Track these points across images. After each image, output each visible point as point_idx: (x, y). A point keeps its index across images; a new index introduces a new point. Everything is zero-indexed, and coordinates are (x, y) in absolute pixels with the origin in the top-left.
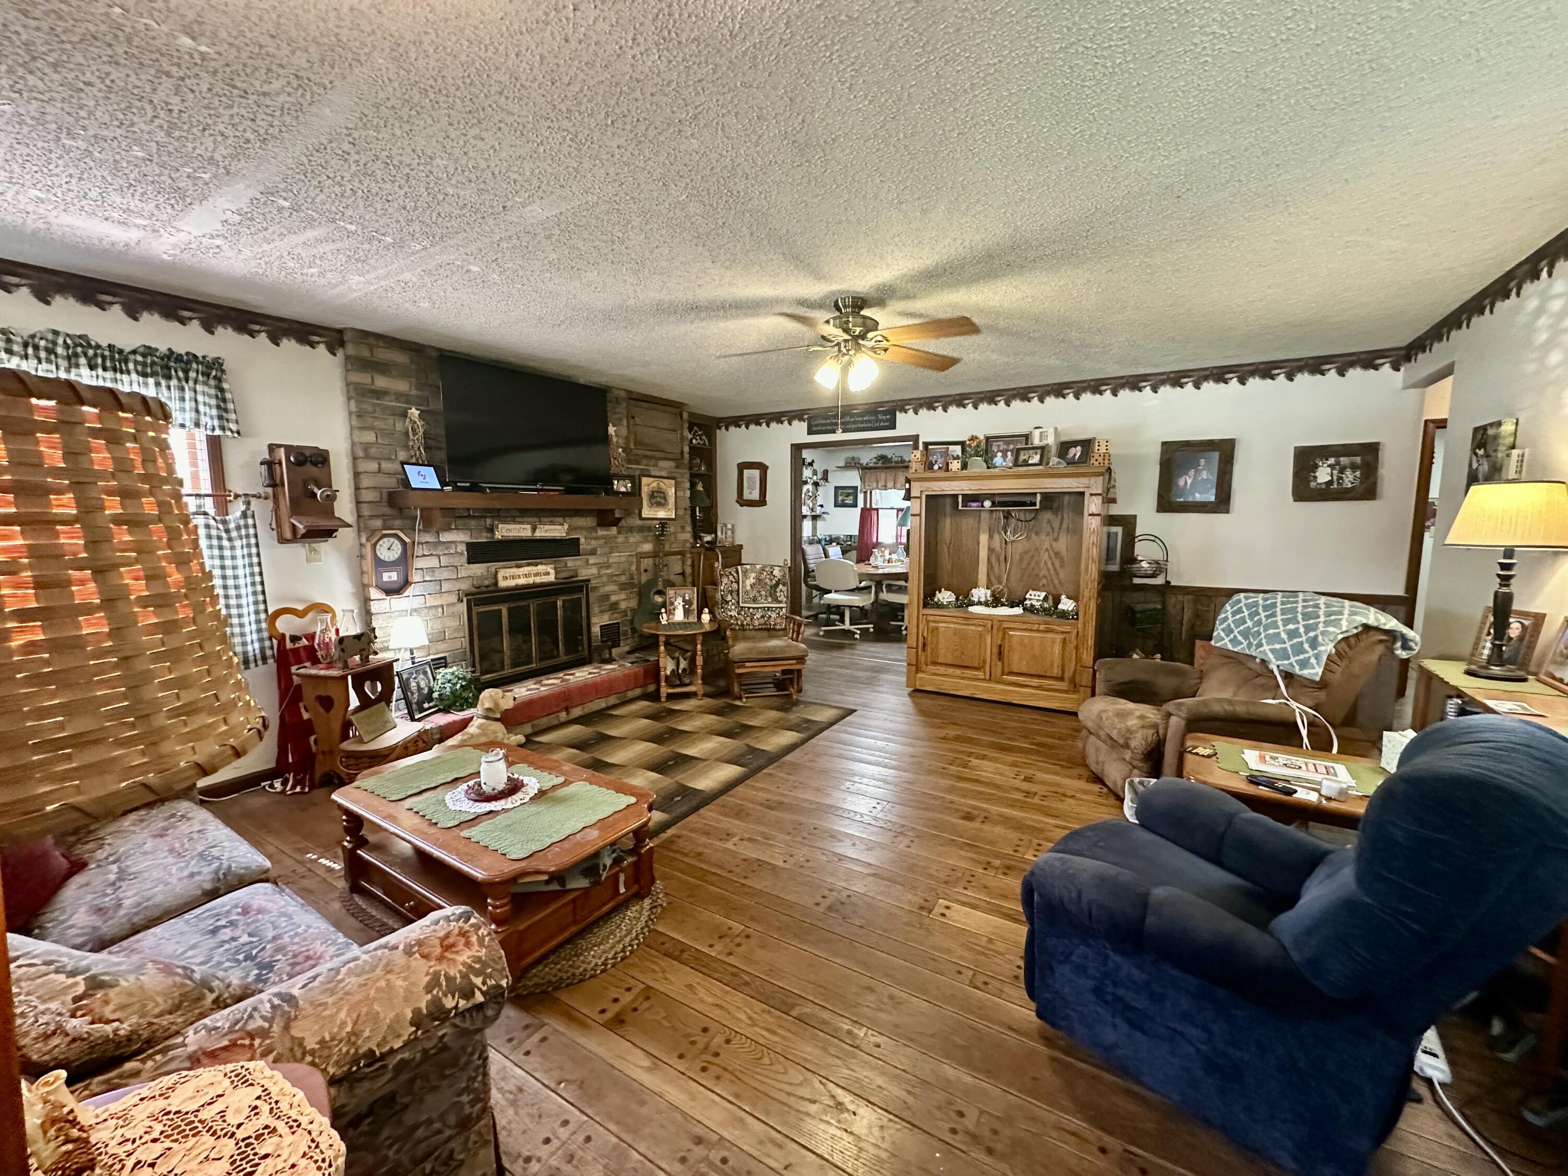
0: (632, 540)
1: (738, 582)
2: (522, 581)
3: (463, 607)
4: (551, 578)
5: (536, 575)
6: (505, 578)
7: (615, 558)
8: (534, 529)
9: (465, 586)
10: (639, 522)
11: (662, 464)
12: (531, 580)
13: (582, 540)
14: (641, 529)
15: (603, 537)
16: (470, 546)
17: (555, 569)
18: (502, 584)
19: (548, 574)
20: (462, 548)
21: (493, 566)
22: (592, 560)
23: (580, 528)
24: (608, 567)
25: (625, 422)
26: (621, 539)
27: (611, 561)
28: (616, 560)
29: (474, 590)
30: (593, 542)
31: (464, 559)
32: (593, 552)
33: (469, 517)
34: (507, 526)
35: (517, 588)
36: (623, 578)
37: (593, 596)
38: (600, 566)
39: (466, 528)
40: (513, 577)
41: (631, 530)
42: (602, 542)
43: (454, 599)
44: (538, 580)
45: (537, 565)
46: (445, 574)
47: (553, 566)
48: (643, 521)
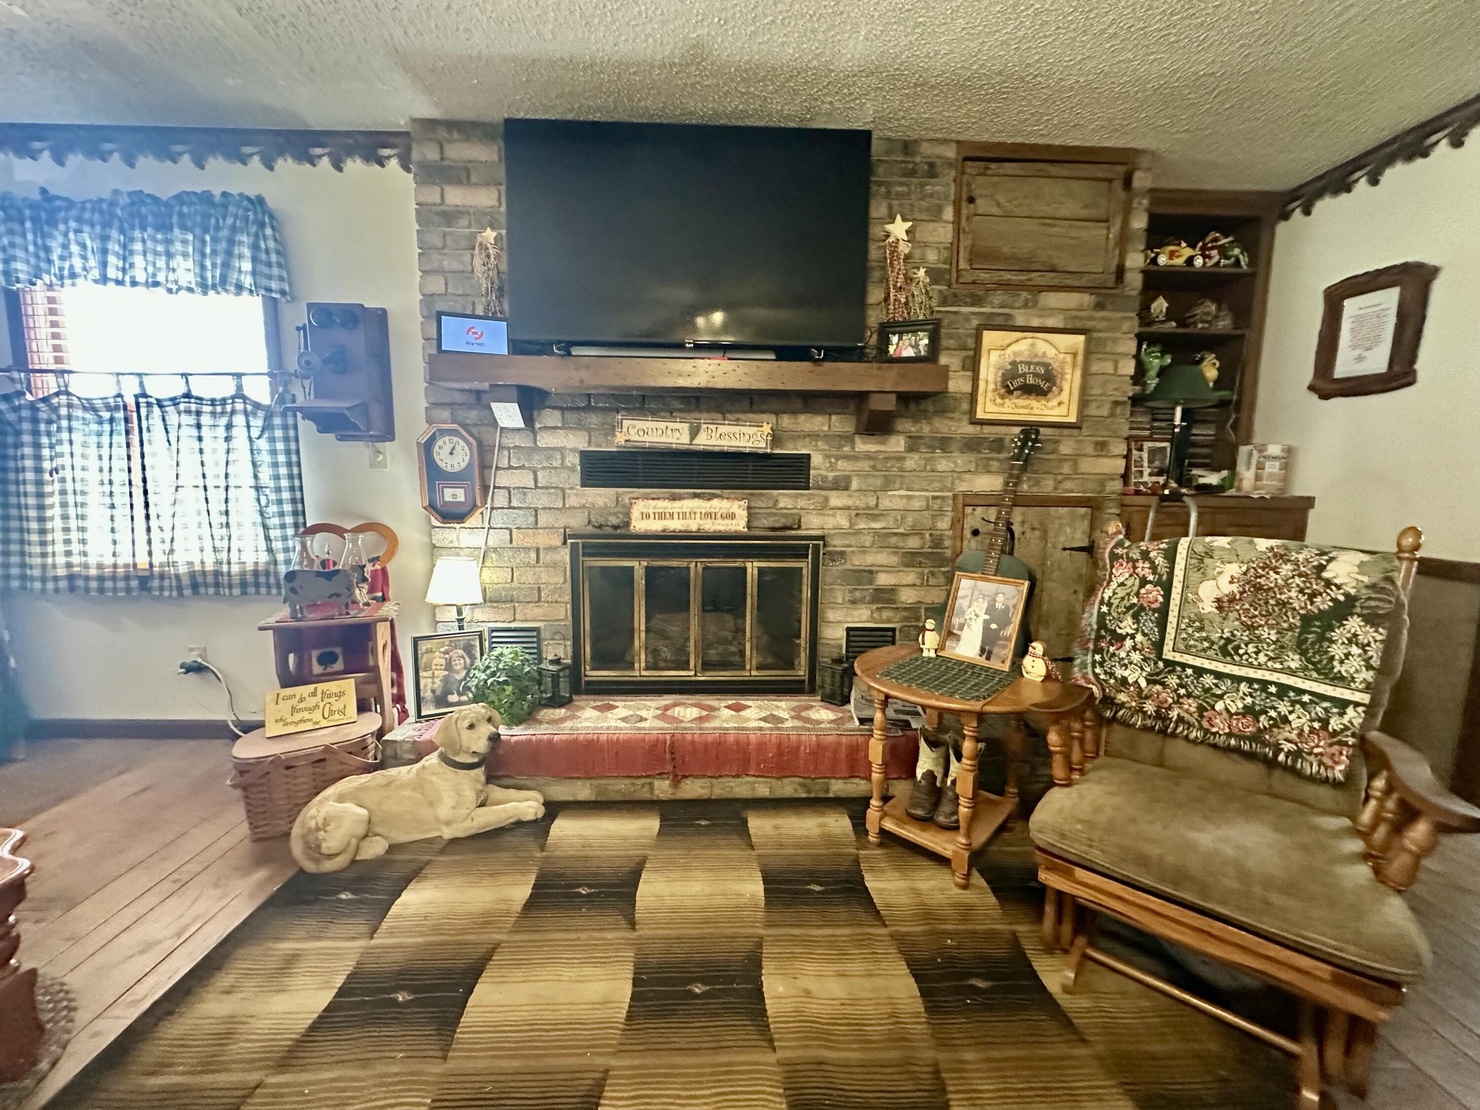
0: (943, 465)
1: (1167, 587)
2: (676, 525)
3: (565, 555)
4: (739, 525)
5: (709, 515)
6: (645, 516)
7: (893, 500)
8: (694, 432)
9: (577, 522)
10: (971, 430)
11: (1052, 299)
12: (693, 525)
13: (817, 460)
14: (972, 445)
15: (868, 456)
16: (585, 456)
17: (749, 508)
18: (639, 525)
19: (732, 516)
20: (574, 460)
21: (626, 493)
22: (836, 499)
23: (814, 436)
24: (874, 517)
25: (948, 214)
26: (912, 462)
27: (885, 503)
28: (900, 504)
29: (590, 529)
30: (841, 464)
31: (576, 478)
32: (841, 485)
33: (588, 408)
34: (641, 424)
35: (664, 535)
36: (913, 543)
37: (831, 571)
38: (858, 513)
39: (580, 426)
40: (661, 516)
41: (944, 444)
42: (865, 465)
43: (557, 541)
44: (710, 526)
45: (710, 498)
46: (542, 500)
47: (744, 504)
48: (978, 428)
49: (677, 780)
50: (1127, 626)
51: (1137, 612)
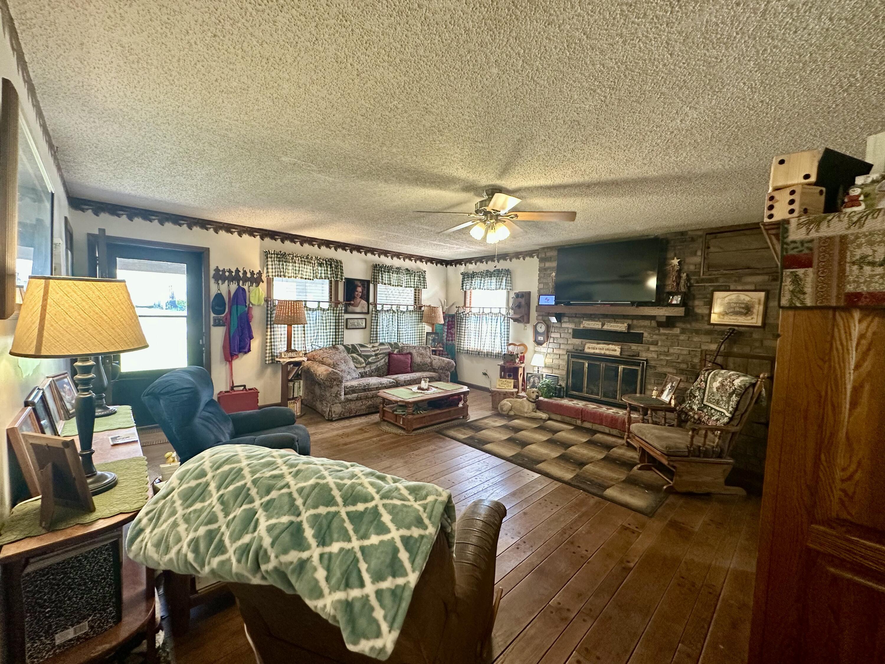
0: (696, 339)
2: (597, 351)
3: (566, 357)
4: (618, 353)
5: (608, 349)
6: (589, 348)
7: (675, 350)
8: (603, 325)
9: (570, 348)
10: (708, 327)
12: (603, 352)
13: (645, 334)
14: (708, 333)
15: (665, 334)
16: (574, 330)
17: (621, 349)
18: (587, 350)
19: (615, 350)
20: (571, 331)
21: (584, 341)
22: (652, 348)
23: (645, 327)
24: (667, 356)
25: (699, 253)
26: (683, 337)
27: (671, 351)
28: (676, 351)
29: (574, 350)
30: (655, 337)
31: (571, 336)
32: (655, 343)
33: (576, 317)
34: (587, 322)
35: (594, 354)
36: (684, 366)
37: (650, 372)
38: (659, 354)
39: (573, 322)
40: (594, 348)
41: (697, 332)
42: (664, 338)
43: (564, 353)
44: (608, 352)
45: (609, 344)
46: (561, 341)
47: (620, 347)
48: (712, 327)
49: (583, 421)
50: (697, 394)
51: (699, 389)
